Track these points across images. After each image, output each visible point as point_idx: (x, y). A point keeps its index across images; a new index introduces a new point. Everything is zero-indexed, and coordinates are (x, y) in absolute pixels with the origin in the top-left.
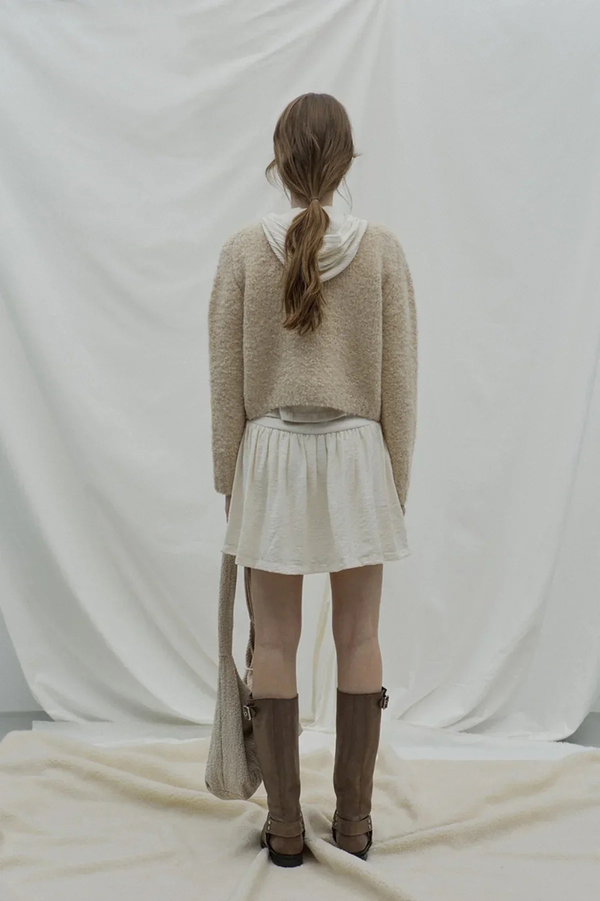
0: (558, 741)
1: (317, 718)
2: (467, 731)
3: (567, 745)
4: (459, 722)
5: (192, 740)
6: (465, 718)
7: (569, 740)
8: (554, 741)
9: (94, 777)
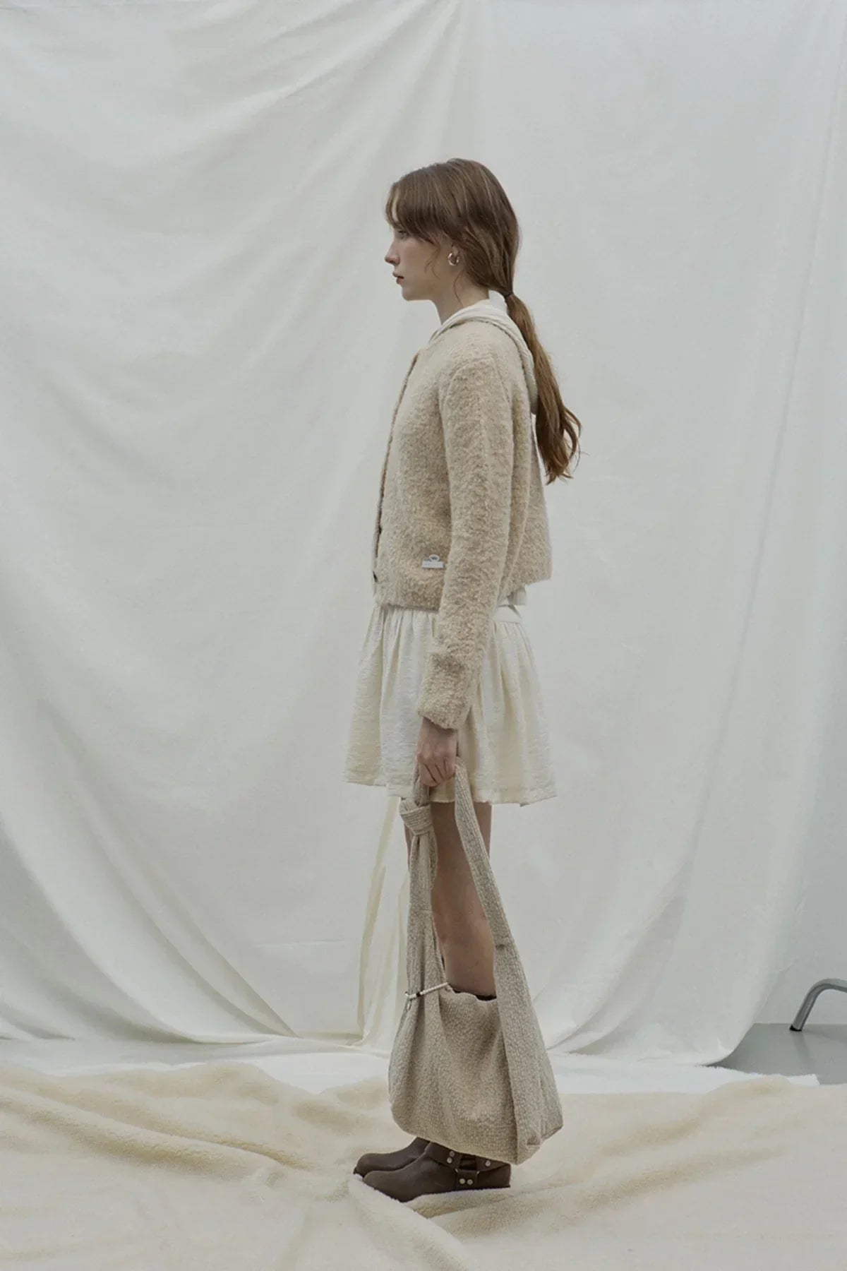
0: (708, 1066)
1: (366, 1033)
2: (581, 1051)
3: (721, 1071)
4: (569, 1038)
5: (188, 1065)
6: (576, 1033)
7: (725, 1063)
8: (703, 1066)
9: (42, 1119)
